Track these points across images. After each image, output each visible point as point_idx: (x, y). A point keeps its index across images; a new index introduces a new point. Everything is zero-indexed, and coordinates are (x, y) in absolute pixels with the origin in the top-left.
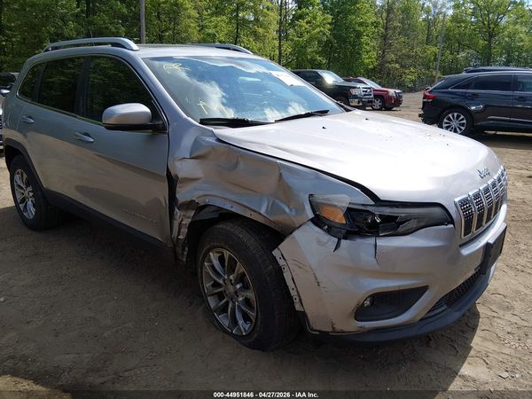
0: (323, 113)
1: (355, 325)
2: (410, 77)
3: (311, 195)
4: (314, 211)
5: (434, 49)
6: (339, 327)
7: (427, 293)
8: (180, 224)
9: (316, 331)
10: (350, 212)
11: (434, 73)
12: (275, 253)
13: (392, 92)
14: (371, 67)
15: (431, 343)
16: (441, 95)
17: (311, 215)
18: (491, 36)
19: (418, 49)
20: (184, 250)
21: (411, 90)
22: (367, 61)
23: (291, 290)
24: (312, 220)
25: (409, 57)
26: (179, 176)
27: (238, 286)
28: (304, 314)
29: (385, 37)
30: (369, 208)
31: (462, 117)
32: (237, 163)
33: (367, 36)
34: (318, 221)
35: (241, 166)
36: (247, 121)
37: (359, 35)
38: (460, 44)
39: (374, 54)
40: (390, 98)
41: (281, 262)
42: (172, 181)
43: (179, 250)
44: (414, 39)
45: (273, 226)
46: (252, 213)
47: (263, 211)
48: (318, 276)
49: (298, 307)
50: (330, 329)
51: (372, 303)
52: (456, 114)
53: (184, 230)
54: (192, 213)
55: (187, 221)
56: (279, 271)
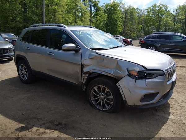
0: (121, 46)
1: (140, 104)
2: (133, 35)
3: (127, 68)
4: (128, 72)
5: (141, 26)
6: (136, 104)
7: (159, 94)
8: (84, 78)
9: (129, 105)
10: (139, 72)
11: (141, 34)
12: (117, 84)
13: (129, 40)
14: (121, 32)
15: (157, 111)
16: (146, 41)
17: (128, 74)
18: (159, 22)
19: (136, 26)
20: (84, 86)
21: (134, 39)
22: (119, 30)
23: (122, 95)
24: (128, 75)
25: (133, 28)
26: (85, 64)
27: (105, 96)
28: (126, 101)
29: (125, 22)
30: (144, 71)
31: (154, 48)
32: (103, 60)
33: (119, 21)
34: (130, 75)
35: (105, 61)
36: (103, 49)
37: (116, 21)
38: (149, 24)
39: (121, 27)
40: (128, 42)
41: (119, 87)
42: (82, 66)
43: (82, 86)
44: (134, 23)
45: (115, 77)
46: (108, 74)
47: (112, 73)
48: (130, 90)
49: (124, 99)
50: (133, 105)
51: (144, 98)
52: (151, 47)
53: (85, 80)
54: (87, 75)
55: (86, 78)
56: (118, 89)
